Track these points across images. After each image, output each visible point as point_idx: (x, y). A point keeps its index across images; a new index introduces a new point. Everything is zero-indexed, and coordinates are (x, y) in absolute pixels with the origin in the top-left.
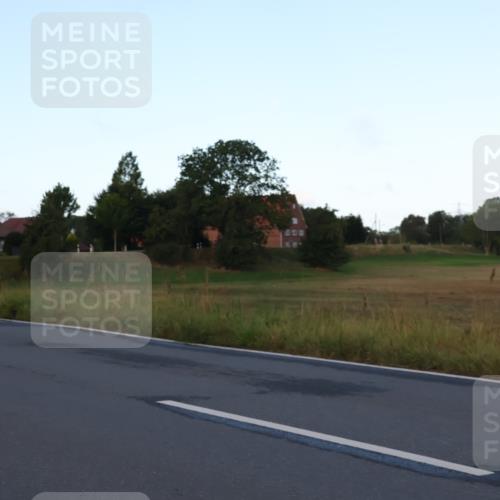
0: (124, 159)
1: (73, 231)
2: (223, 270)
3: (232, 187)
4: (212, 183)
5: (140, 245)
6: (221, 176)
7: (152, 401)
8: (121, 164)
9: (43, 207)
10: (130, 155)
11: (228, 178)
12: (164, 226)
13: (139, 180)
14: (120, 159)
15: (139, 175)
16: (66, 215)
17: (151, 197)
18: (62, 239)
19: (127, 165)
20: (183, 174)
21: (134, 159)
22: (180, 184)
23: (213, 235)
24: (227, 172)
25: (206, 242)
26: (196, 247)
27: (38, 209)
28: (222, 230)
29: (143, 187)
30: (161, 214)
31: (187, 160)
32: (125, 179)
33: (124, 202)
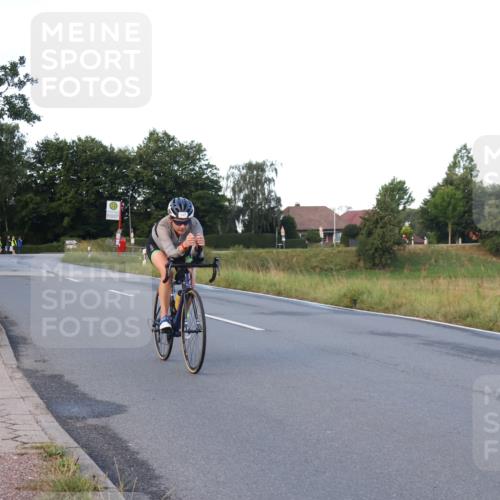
0: (459, 151)
1: (407, 224)
5: (474, 238)
8: (455, 157)
9: (378, 200)
10: (465, 147)
13: (474, 173)
14: (455, 152)
15: (474, 167)
16: (401, 207)
18: (397, 231)
19: (462, 157)
21: (469, 151)
27: (375, 203)
32: (459, 171)
33: (459, 194)
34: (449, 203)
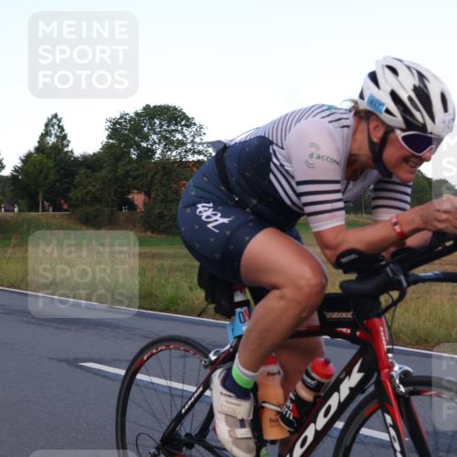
0: (50, 120)
2: (149, 233)
3: (159, 152)
4: (139, 147)
5: (65, 207)
6: (148, 140)
7: (74, 363)
8: (47, 125)
10: (55, 116)
11: (155, 143)
12: (90, 188)
13: (65, 142)
14: (46, 120)
15: (65, 137)
17: (76, 159)
19: (53, 126)
20: (109, 137)
21: (60, 121)
22: (107, 147)
23: (138, 198)
24: (154, 137)
25: (132, 206)
26: (121, 210)
28: (148, 194)
29: (69, 149)
30: (87, 176)
31: (114, 124)
32: (51, 140)
33: (50, 163)
34: (41, 172)
